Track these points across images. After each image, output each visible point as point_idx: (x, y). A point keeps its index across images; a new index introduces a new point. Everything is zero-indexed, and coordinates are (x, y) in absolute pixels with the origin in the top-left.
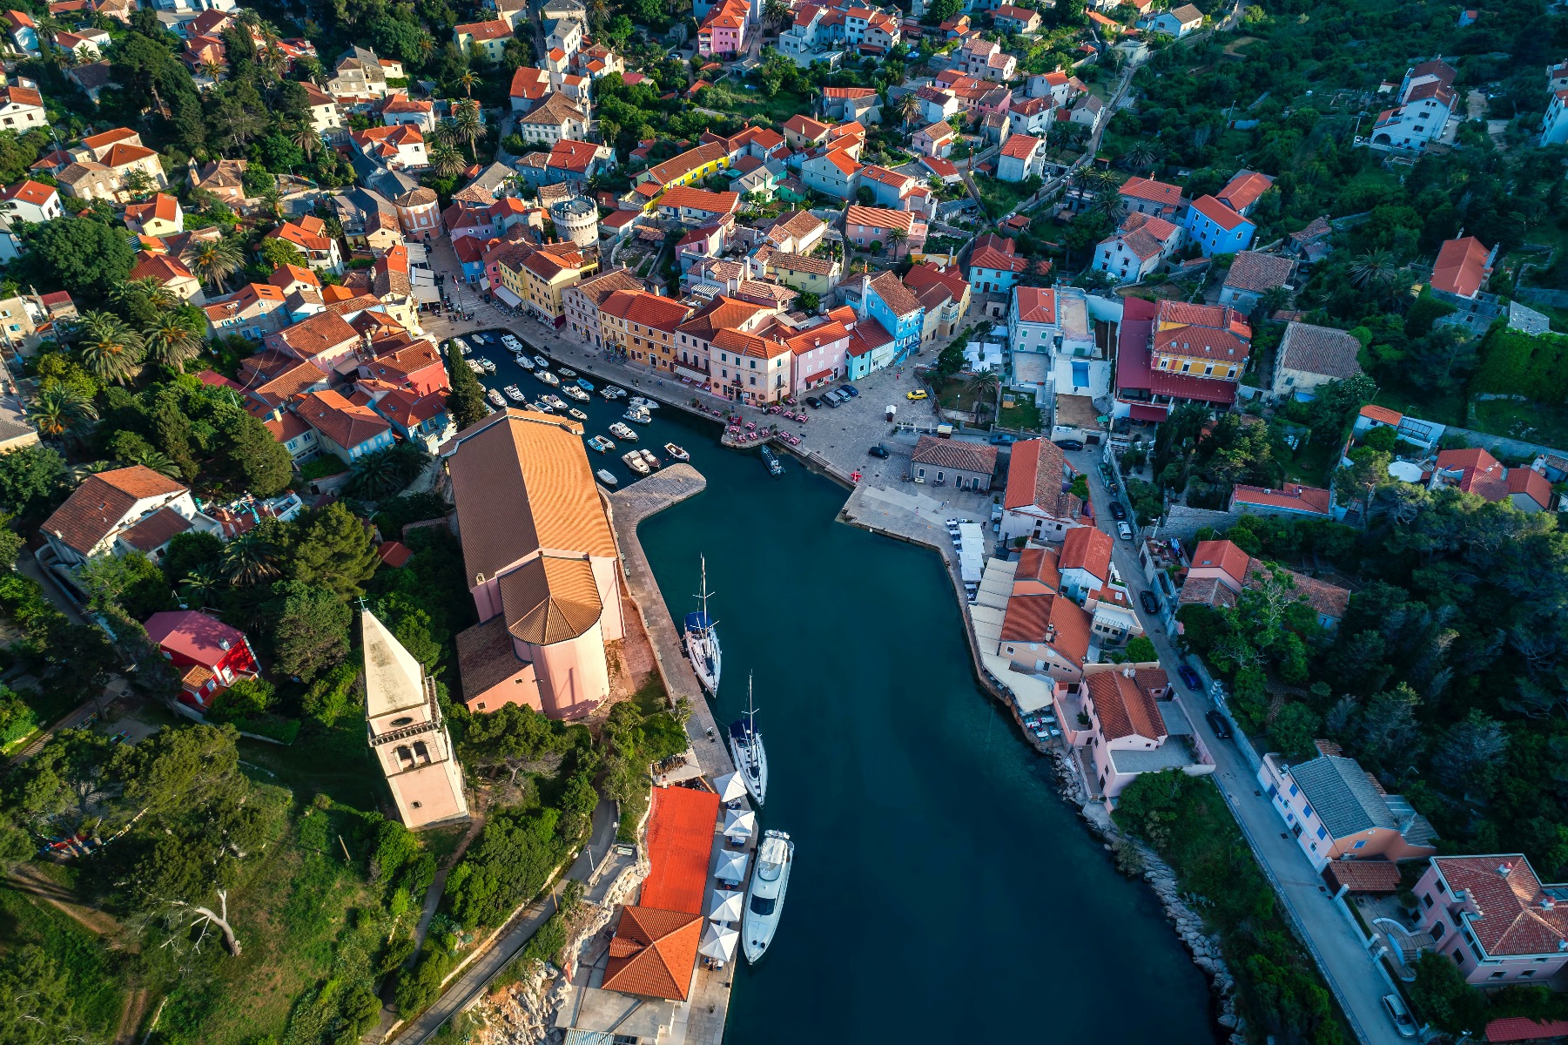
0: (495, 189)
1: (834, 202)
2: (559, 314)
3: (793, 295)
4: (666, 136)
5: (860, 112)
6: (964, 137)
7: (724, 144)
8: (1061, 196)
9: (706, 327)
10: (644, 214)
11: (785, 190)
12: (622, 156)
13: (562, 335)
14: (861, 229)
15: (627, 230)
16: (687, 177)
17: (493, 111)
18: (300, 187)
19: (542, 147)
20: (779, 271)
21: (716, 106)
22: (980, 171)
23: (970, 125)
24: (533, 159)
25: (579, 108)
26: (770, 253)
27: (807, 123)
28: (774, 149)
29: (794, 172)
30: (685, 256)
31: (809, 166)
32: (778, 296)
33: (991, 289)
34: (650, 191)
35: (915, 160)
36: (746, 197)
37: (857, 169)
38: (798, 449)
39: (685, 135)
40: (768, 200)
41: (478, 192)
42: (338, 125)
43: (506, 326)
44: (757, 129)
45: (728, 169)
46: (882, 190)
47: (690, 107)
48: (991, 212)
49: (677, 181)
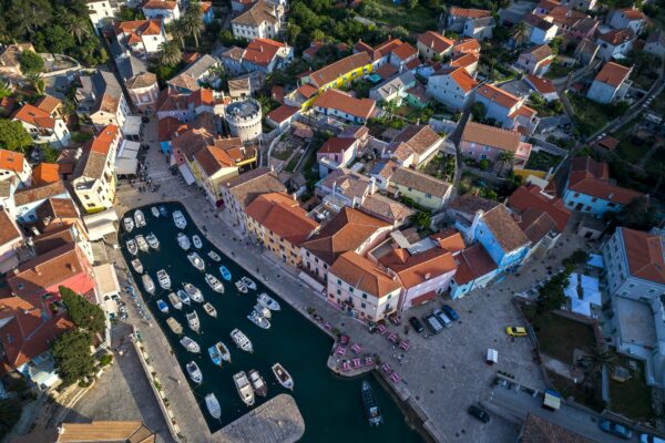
0: (201, 77)
1: (452, 113)
2: (219, 198)
3: (409, 212)
4: (331, 40)
5: (477, 30)
6: (560, 58)
7: (371, 53)
8: (639, 119)
9: (327, 249)
10: (301, 112)
11: (413, 98)
12: (298, 53)
13: (220, 215)
14: (473, 145)
15: (286, 125)
16: (339, 81)
17: (222, 9)
18: (68, 64)
19: (243, 44)
20: (399, 186)
21: (372, 16)
22: (574, 90)
23: (567, 47)
24: (233, 53)
25: (274, 13)
26: (394, 169)
27: (437, 40)
28: (408, 60)
29: (422, 81)
30: (324, 164)
31: (435, 81)
32: (395, 214)
33: (583, 210)
34: (307, 91)
35: (519, 76)
36: (381, 103)
37: (473, 86)
38: (398, 388)
39: (344, 40)
40: (399, 105)
41: (185, 80)
42: (112, 15)
43: (180, 199)
44: (398, 42)
45: (371, 74)
46: (494, 109)
47: (353, 16)
48: (584, 130)
49: (331, 84)
